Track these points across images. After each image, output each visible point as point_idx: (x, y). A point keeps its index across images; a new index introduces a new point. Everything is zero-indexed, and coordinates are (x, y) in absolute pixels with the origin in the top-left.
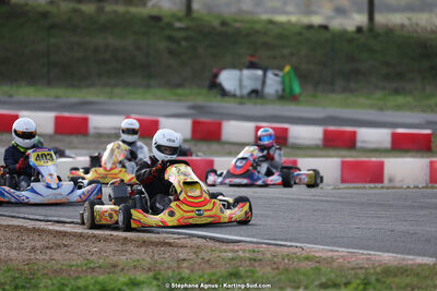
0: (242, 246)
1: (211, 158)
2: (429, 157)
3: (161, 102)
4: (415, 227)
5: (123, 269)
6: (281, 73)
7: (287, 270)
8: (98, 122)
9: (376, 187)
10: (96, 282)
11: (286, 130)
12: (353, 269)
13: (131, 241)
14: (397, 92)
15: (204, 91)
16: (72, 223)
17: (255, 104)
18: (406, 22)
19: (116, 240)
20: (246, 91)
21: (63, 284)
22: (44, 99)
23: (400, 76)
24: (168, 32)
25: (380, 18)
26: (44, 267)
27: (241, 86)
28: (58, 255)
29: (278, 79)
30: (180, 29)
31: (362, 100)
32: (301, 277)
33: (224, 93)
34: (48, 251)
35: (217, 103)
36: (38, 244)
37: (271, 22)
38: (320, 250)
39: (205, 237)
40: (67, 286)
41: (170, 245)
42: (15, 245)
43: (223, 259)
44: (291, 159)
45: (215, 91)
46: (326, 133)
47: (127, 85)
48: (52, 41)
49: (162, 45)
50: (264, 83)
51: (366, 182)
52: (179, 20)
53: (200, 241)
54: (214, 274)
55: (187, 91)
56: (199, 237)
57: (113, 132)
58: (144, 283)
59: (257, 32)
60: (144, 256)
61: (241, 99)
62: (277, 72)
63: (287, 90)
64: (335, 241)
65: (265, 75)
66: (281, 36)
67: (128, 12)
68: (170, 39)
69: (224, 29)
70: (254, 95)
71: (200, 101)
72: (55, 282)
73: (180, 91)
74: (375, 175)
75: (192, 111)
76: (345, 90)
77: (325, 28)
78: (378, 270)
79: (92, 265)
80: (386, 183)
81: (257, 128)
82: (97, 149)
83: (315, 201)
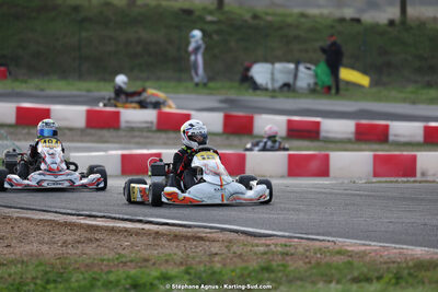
0: (274, 240)
1: (243, 153)
3: (193, 96)
5: (154, 264)
6: (313, 67)
7: (318, 264)
8: (132, 115)
9: (408, 181)
10: (128, 277)
11: (318, 124)
12: (385, 263)
13: (163, 235)
14: (429, 85)
15: (236, 84)
16: (104, 217)
17: (288, 97)
19: (148, 234)
20: (278, 85)
21: (94, 278)
22: (75, 92)
23: (432, 69)
24: (199, 26)
25: (411, 11)
26: (76, 262)
27: (273, 79)
28: (90, 249)
29: (311, 72)
30: (212, 22)
31: (394, 93)
32: (333, 271)
33: (255, 87)
34: (79, 245)
35: (249, 97)
36: (70, 238)
37: (303, 15)
38: (352, 244)
39: (236, 232)
40: (98, 280)
41: (201, 239)
42: (46, 239)
43: (256, 254)
44: (323, 153)
45: (246, 85)
46: (358, 126)
47: (158, 79)
48: (84, 34)
50: (296, 76)
51: (398, 176)
52: (211, 13)
53: (233, 235)
54: (246, 268)
55: (219, 84)
56: (231, 231)
57: (144, 125)
58: (176, 277)
59: (289, 25)
60: (176, 251)
62: (309, 65)
64: (367, 235)
65: (297, 69)
66: (313, 29)
67: (159, 5)
69: (256, 22)
70: (286, 88)
71: (233, 95)
72: (86, 276)
73: (211, 85)
74: (408, 168)
75: (223, 105)
76: (378, 83)
77: (358, 21)
78: (411, 264)
79: (124, 260)
80: (419, 177)
81: (289, 122)
82: (129, 143)
83: (347, 195)
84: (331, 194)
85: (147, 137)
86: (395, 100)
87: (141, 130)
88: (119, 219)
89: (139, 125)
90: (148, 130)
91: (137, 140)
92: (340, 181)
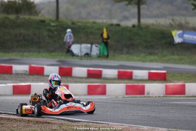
0: (81, 123)
1: (67, 84)
2: (165, 83)
3: (45, 59)
4: (158, 115)
6: (99, 46)
8: (17, 68)
9: (141, 97)
11: (101, 71)
13: (32, 121)
14: (150, 54)
15: (65, 54)
16: (5, 113)
17: (87, 59)
18: (155, 23)
19: (25, 121)
20: (83, 54)
23: (152, 47)
24: (48, 27)
25: (143, 21)
27: (81, 51)
29: (97, 48)
30: (54, 26)
31: (135, 57)
33: (73, 55)
35: (70, 59)
37: (94, 23)
39: (64, 120)
41: (49, 123)
44: (103, 84)
45: (69, 54)
46: (119, 72)
47: (29, 51)
49: (46, 33)
50: (91, 50)
51: (137, 94)
52: (53, 22)
53: (63, 121)
55: (56, 54)
56: (62, 119)
57: (23, 72)
59: (88, 27)
60: (37, 128)
61: (81, 58)
62: (97, 45)
63: (102, 53)
64: (122, 121)
65: (91, 47)
66: (98, 29)
67: (30, 18)
68: (49, 30)
69: (73, 26)
70: (87, 56)
71: (63, 58)
73: (53, 54)
74: (141, 91)
75: (58, 63)
76: (128, 53)
77: (119, 25)
80: (146, 95)
81: (88, 70)
82: (16, 80)
83: (114, 103)
84: (107, 102)
85: (25, 78)
86: (135, 60)
87: (22, 74)
88: (12, 114)
89: (21, 72)
90: (25, 74)
91: (20, 79)
92: (111, 97)
